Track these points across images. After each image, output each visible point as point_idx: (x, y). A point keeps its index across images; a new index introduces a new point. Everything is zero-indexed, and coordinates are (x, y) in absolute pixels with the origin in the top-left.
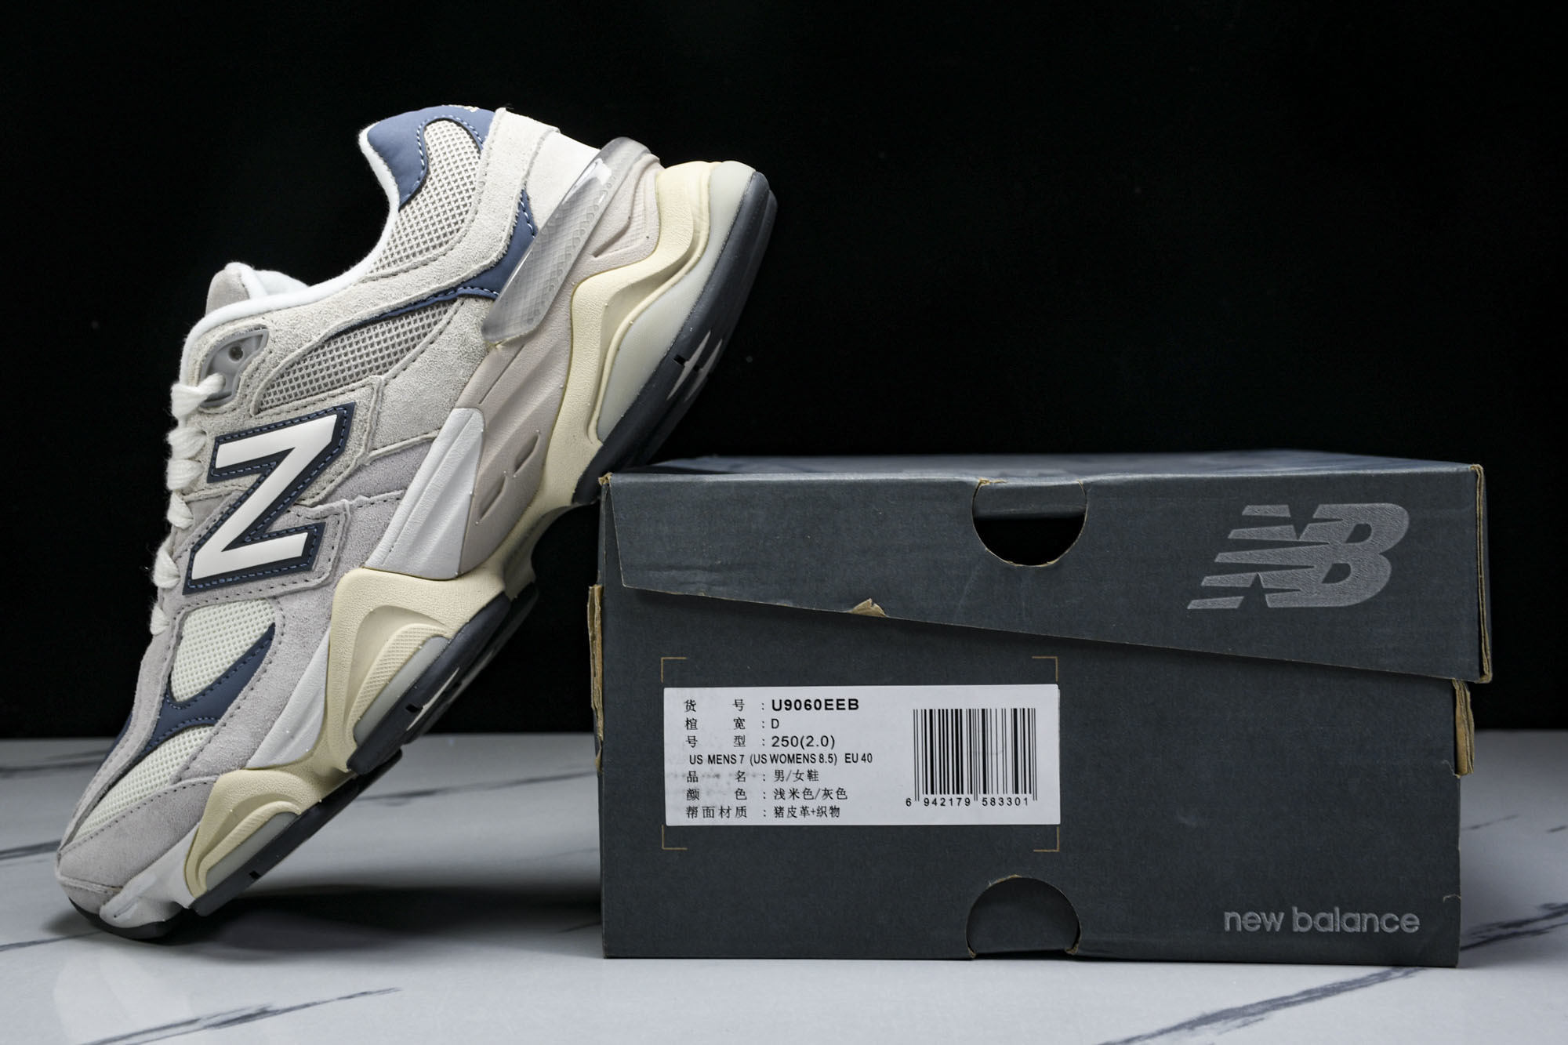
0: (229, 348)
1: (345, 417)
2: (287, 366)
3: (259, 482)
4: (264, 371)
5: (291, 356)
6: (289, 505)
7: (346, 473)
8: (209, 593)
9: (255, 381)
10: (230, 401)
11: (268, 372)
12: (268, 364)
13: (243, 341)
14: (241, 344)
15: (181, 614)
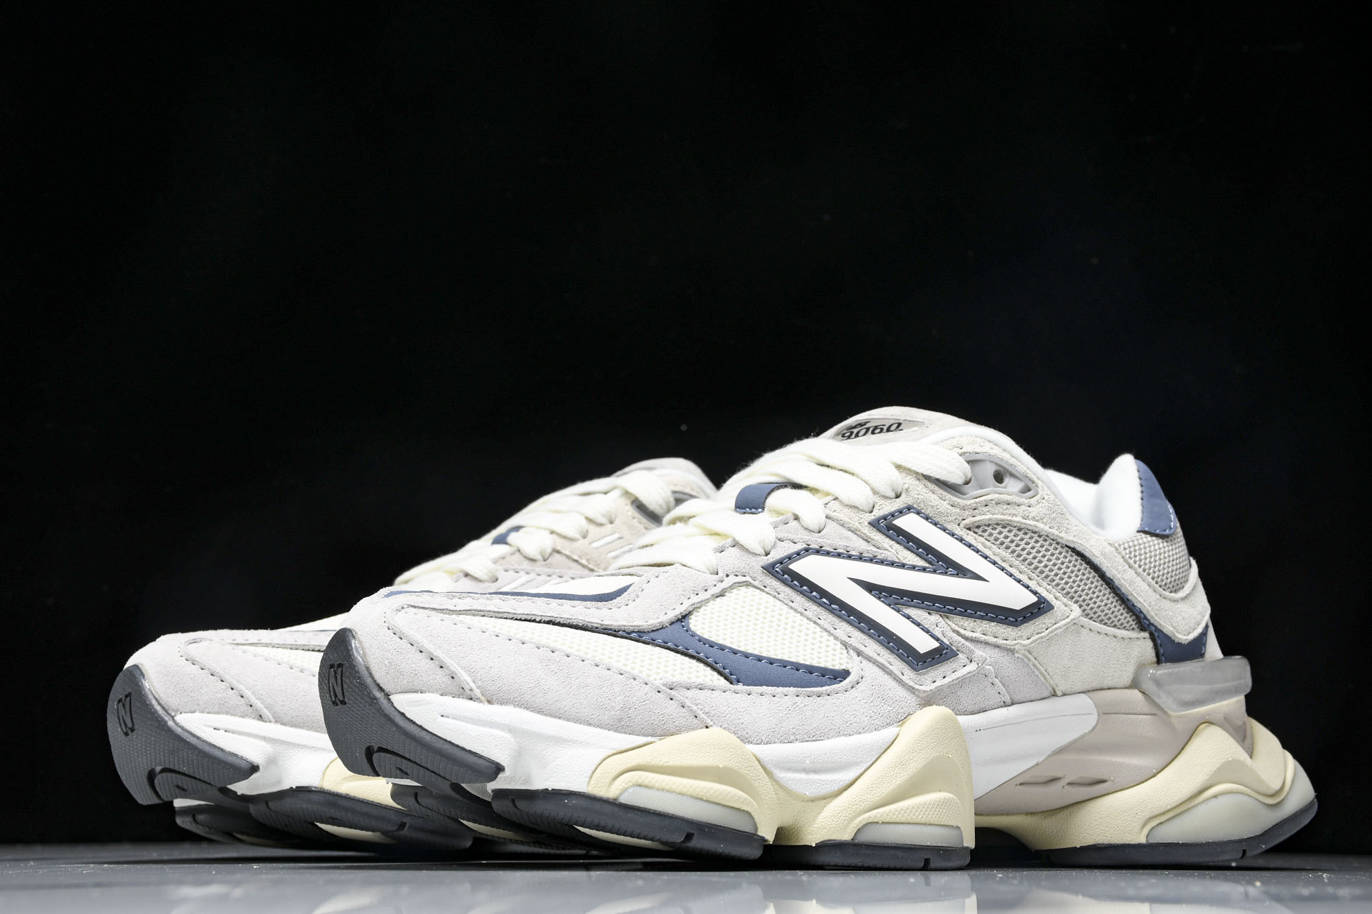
0: (998, 468)
1: (1039, 608)
2: (1030, 528)
3: (924, 570)
4: (1013, 512)
5: (1040, 526)
6: (938, 611)
7: (1000, 642)
8: (788, 590)
9: (1000, 508)
10: (960, 498)
11: (1016, 516)
12: (1021, 511)
13: (1012, 475)
14: (1008, 475)
15: (744, 579)
